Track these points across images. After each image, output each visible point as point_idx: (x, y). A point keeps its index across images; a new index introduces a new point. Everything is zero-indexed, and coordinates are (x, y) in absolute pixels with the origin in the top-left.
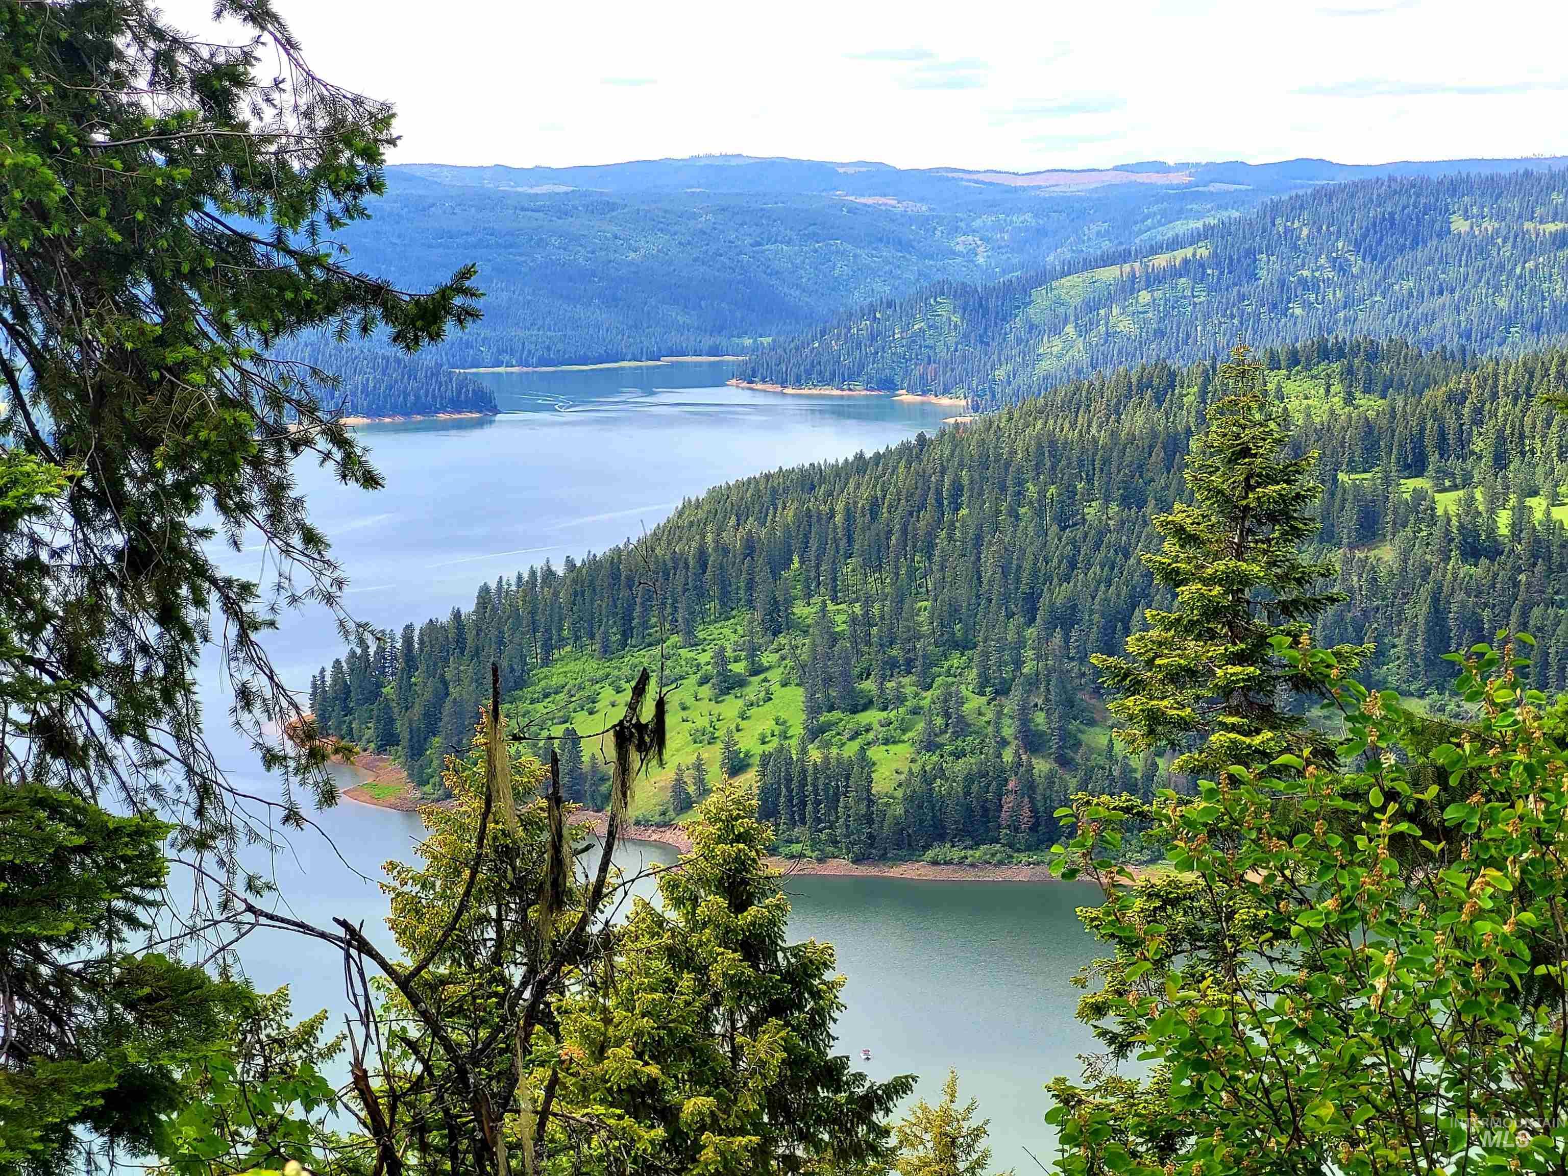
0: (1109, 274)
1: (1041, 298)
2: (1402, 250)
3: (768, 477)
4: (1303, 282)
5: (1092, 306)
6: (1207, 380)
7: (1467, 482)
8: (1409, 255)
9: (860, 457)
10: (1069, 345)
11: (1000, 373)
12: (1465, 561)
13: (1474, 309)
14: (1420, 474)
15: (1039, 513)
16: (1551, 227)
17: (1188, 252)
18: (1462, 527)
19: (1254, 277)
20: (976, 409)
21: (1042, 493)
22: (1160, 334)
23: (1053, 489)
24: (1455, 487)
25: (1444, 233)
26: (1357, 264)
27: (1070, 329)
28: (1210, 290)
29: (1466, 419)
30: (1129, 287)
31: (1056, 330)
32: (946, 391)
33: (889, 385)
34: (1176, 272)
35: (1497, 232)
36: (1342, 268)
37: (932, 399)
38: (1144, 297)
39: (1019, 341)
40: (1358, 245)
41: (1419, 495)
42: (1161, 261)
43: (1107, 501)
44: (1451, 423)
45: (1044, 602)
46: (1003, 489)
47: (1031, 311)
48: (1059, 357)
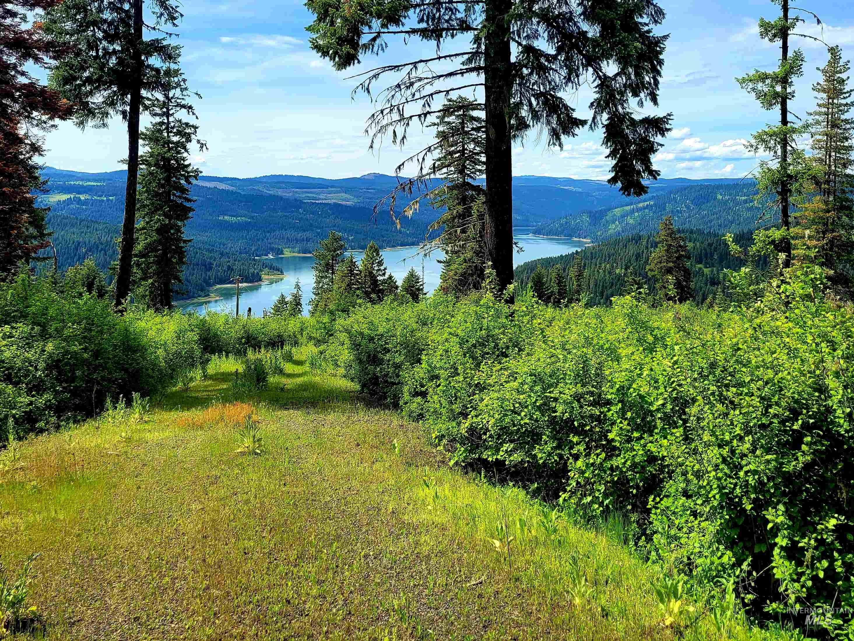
0: (628, 208)
1: (610, 214)
2: (704, 203)
3: (539, 260)
4: (677, 211)
5: (623, 216)
6: (649, 238)
7: (713, 266)
8: (706, 205)
9: (561, 256)
10: (617, 226)
11: (599, 233)
12: (711, 285)
13: (722, 219)
14: (701, 263)
15: (604, 271)
16: (743, 198)
17: (648, 203)
18: (710, 277)
19: (665, 209)
20: (592, 242)
21: (605, 267)
22: (640, 224)
23: (608, 265)
24: (710, 267)
25: (715, 198)
26: (692, 206)
27: (617, 222)
28: (654, 212)
29: (712, 251)
30: (633, 211)
31: (614, 222)
32: (585, 238)
33: (571, 236)
34: (645, 208)
35: (729, 199)
36: (688, 207)
37: (581, 239)
38: (636, 214)
39: (604, 225)
40: (692, 201)
41: (700, 269)
42: (641, 205)
43: (622, 268)
44: (708, 250)
45: (605, 293)
46: (596, 265)
47: (607, 217)
48: (614, 229)
